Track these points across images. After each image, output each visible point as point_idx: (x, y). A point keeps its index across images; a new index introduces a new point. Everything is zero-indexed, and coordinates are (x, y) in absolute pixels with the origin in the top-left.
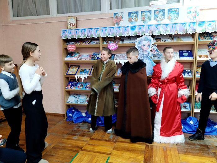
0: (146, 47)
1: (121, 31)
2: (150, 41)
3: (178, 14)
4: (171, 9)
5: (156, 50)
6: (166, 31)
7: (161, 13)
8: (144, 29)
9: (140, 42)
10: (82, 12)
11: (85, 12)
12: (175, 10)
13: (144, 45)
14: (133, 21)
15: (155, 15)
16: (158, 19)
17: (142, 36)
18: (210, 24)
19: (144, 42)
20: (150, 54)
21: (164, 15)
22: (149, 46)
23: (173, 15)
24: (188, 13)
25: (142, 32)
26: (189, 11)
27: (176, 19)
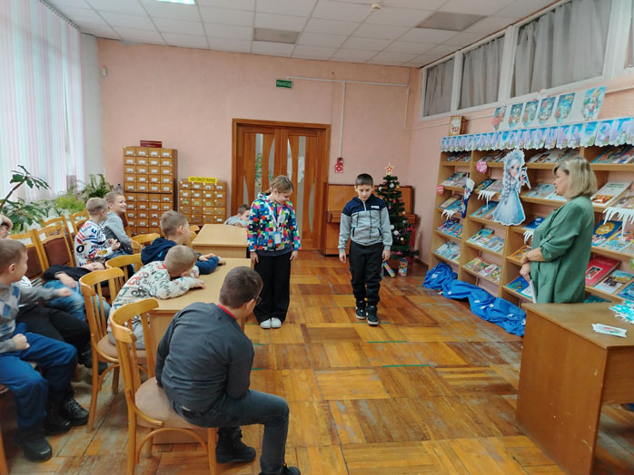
0: (515, 170)
1: (492, 142)
2: (520, 161)
3: (570, 105)
4: (563, 96)
5: (525, 179)
6: (541, 141)
7: (549, 106)
8: (516, 137)
9: (509, 162)
12: (568, 99)
13: (513, 167)
14: (514, 121)
15: (542, 110)
16: (543, 117)
17: (512, 150)
18: (604, 128)
19: (514, 162)
20: (517, 186)
21: (551, 108)
22: (518, 169)
23: (564, 108)
24: (585, 104)
25: (513, 144)
26: (587, 98)
27: (565, 117)
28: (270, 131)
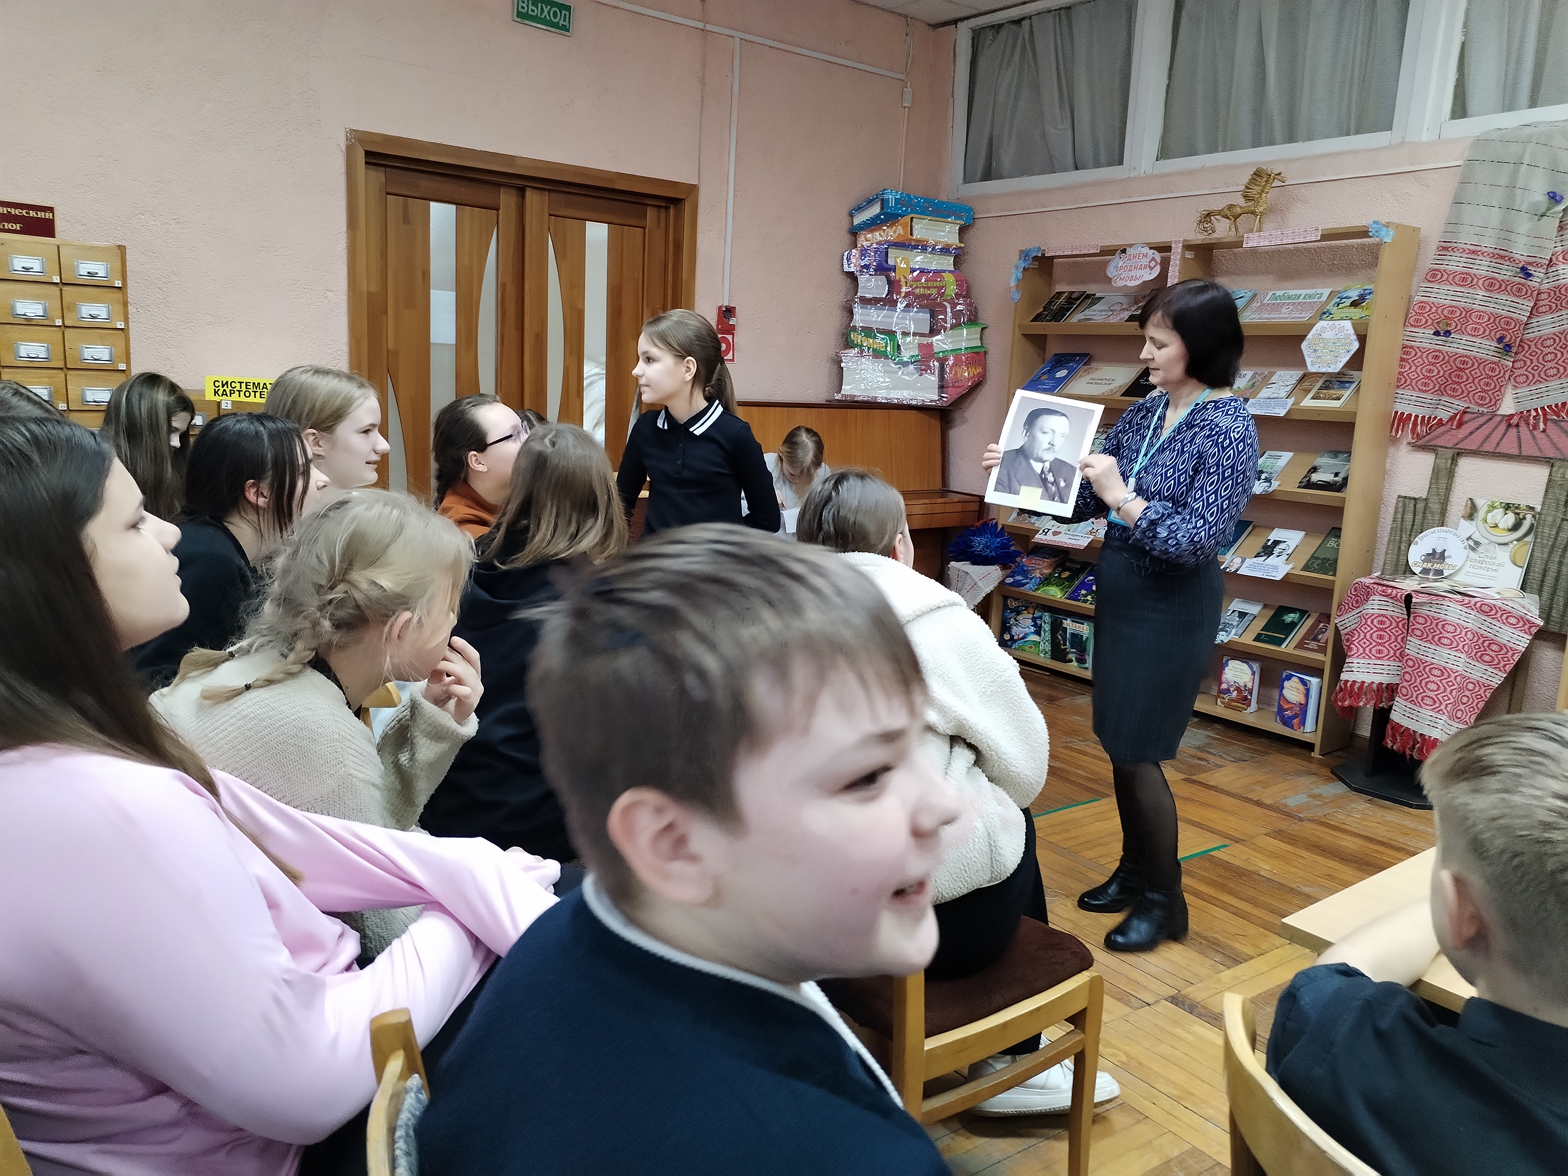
10: (1291, 137)
11: (1310, 138)
28: (482, 194)
